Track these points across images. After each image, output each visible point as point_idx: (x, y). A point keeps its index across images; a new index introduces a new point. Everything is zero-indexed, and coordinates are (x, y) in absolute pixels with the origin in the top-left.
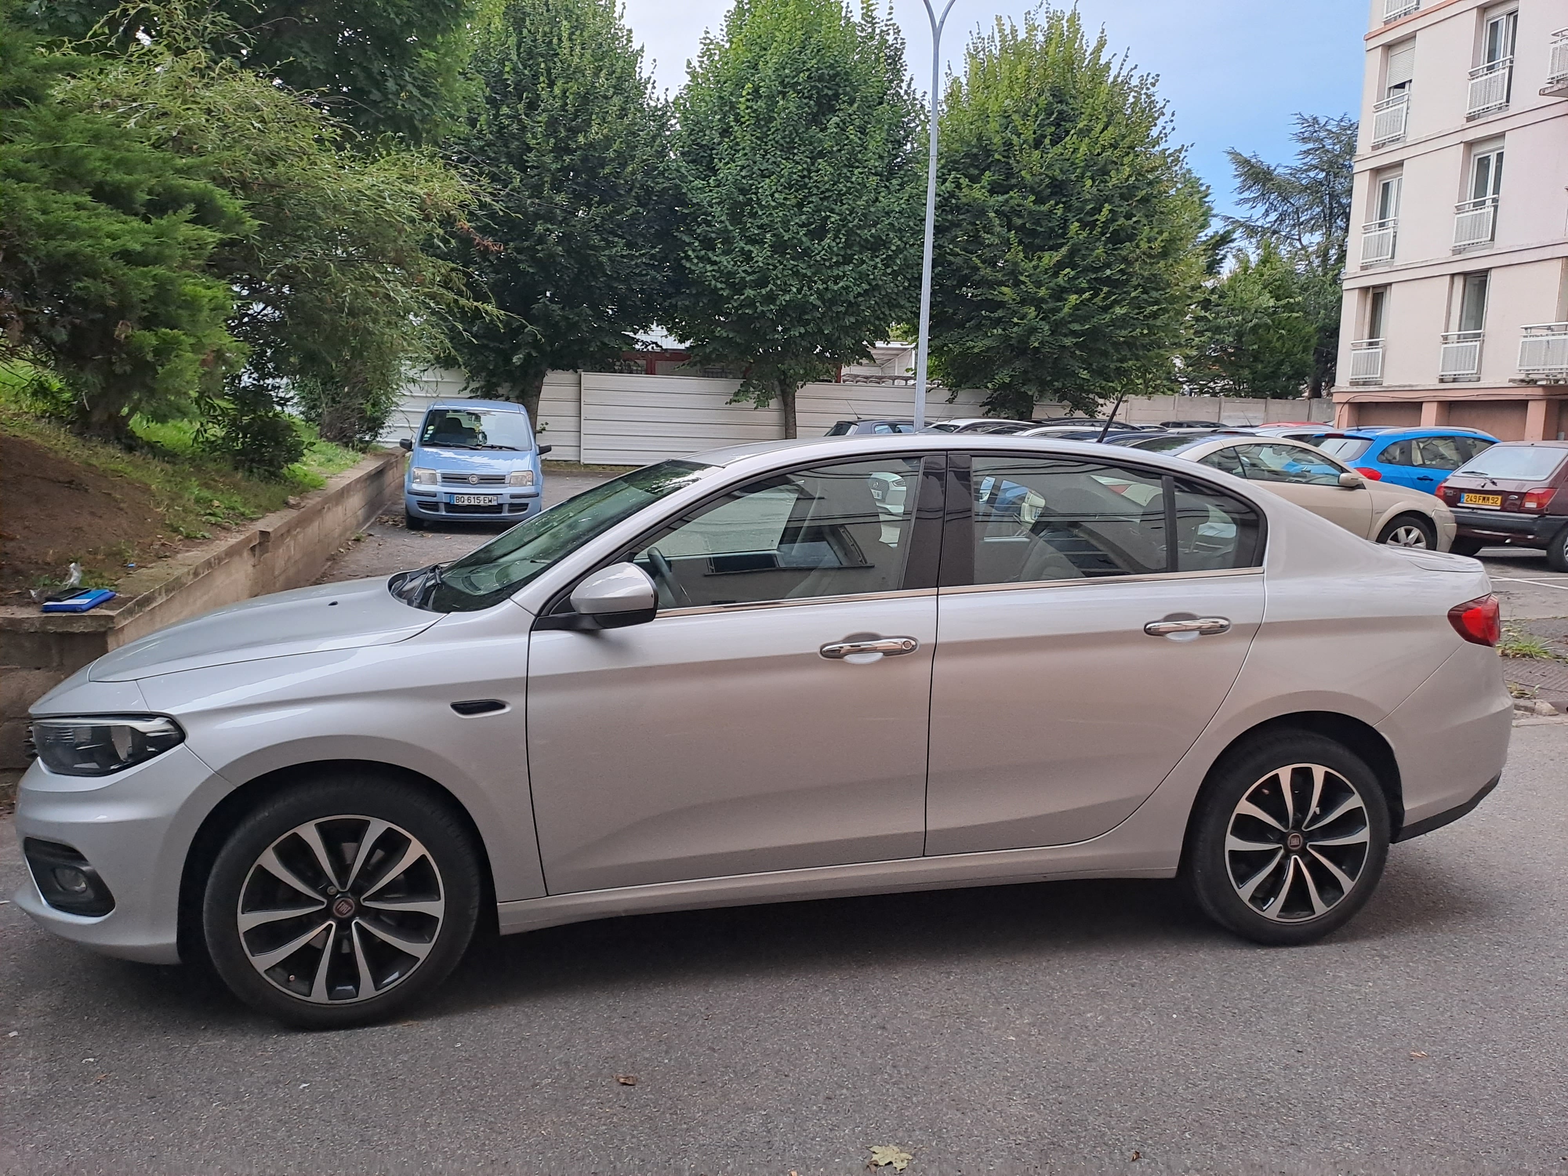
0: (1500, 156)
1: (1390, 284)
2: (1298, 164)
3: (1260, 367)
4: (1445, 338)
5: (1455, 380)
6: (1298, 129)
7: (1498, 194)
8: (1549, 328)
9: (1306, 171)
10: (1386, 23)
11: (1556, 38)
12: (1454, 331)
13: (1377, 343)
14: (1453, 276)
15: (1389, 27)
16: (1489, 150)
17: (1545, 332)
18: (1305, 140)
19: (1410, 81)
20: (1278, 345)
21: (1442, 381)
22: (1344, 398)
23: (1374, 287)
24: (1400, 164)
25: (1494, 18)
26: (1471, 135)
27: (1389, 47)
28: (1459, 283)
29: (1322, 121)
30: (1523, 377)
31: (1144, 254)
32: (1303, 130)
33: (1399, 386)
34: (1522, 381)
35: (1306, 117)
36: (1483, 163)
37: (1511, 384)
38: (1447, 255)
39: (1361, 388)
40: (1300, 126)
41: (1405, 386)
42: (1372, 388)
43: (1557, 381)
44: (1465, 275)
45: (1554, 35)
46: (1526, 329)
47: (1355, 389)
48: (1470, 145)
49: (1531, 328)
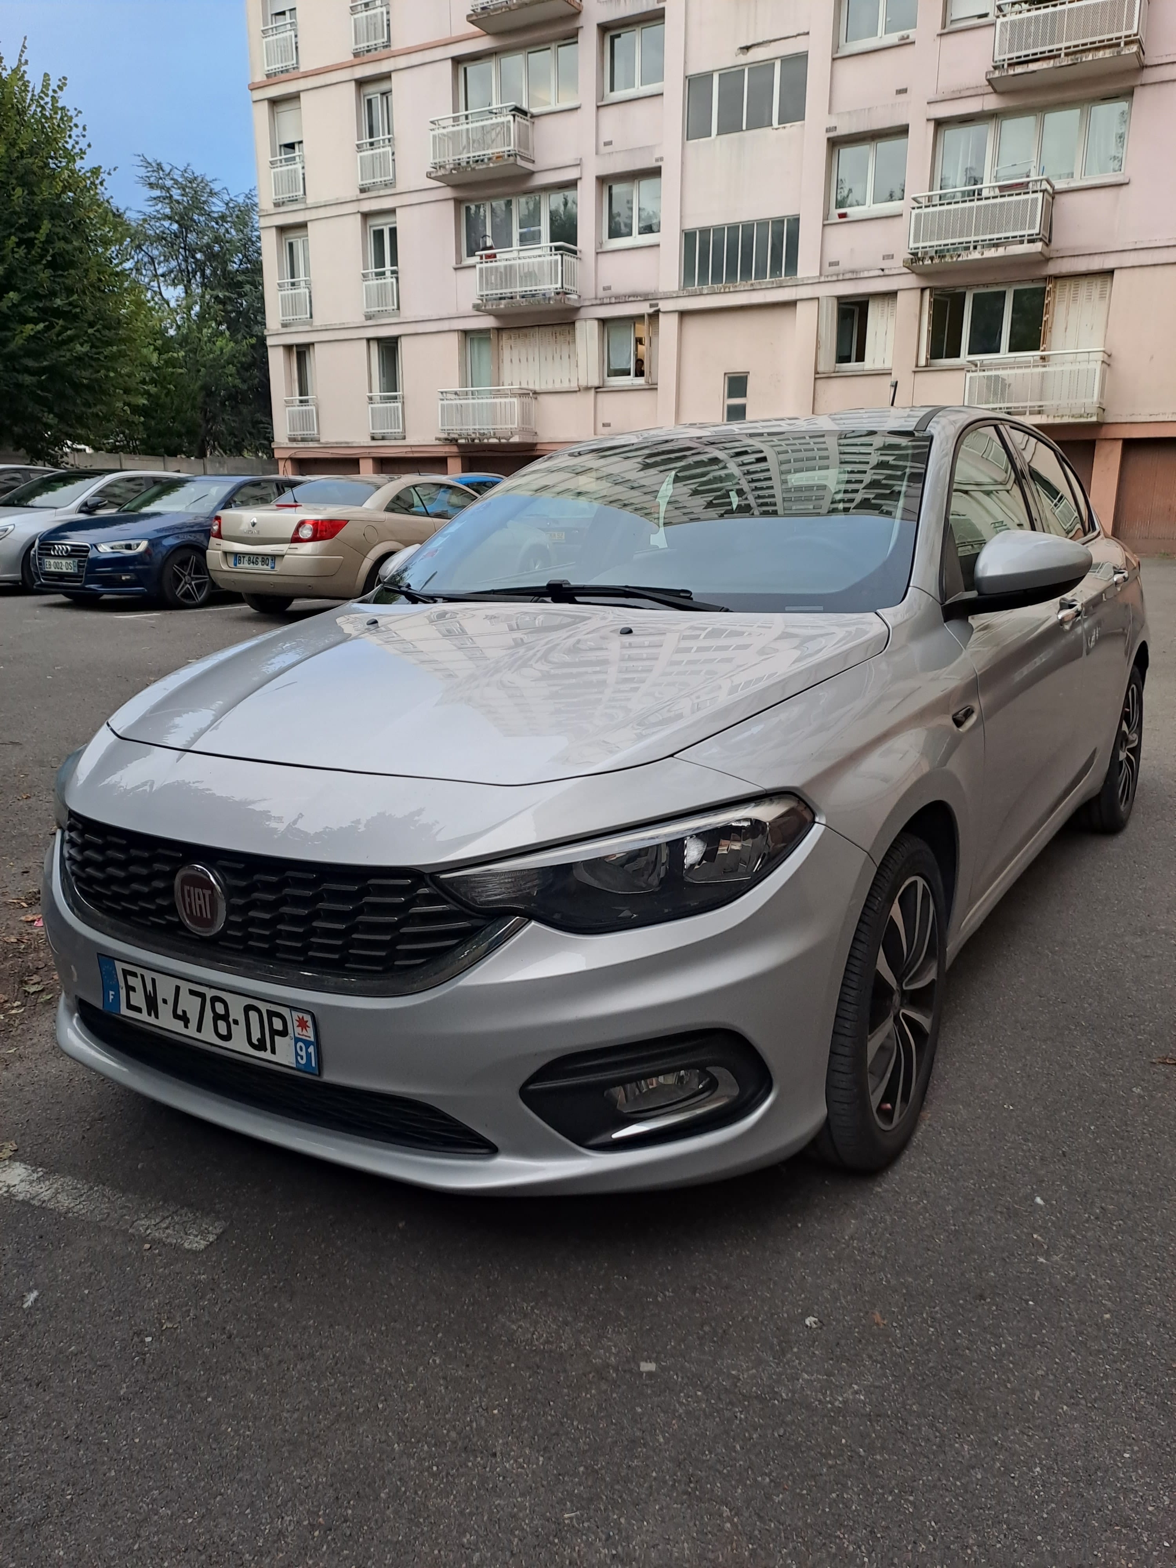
0: (393, 232)
1: (313, 344)
2: (150, 210)
3: (153, 423)
4: (371, 398)
5: (383, 438)
6: (142, 172)
7: (397, 265)
8: (456, 393)
9: (159, 219)
10: (268, 76)
11: (433, 126)
12: (377, 393)
13: (306, 401)
14: (369, 340)
15: (272, 81)
16: (383, 224)
17: (453, 396)
18: (151, 186)
19: (301, 142)
20: (168, 400)
21: (373, 439)
22: (286, 454)
23: (298, 346)
24: (303, 226)
25: (369, 94)
26: (367, 207)
27: (274, 102)
28: (374, 347)
29: (167, 168)
30: (446, 436)
31: (92, 285)
32: (148, 174)
33: (337, 443)
34: (446, 439)
35: (150, 161)
36: (379, 235)
37: (437, 442)
38: (360, 320)
39: (301, 445)
40: (143, 169)
41: (342, 443)
42: (311, 444)
43: (473, 440)
44: (379, 340)
45: (432, 122)
46: (442, 393)
47: (295, 445)
48: (366, 216)
49: (446, 392)
